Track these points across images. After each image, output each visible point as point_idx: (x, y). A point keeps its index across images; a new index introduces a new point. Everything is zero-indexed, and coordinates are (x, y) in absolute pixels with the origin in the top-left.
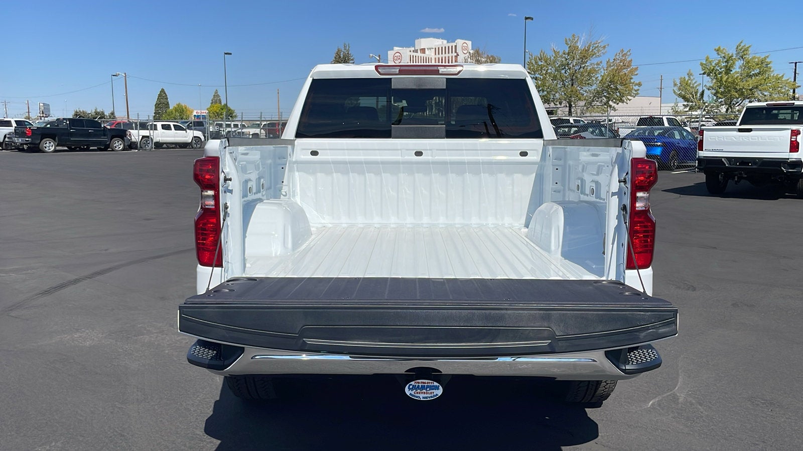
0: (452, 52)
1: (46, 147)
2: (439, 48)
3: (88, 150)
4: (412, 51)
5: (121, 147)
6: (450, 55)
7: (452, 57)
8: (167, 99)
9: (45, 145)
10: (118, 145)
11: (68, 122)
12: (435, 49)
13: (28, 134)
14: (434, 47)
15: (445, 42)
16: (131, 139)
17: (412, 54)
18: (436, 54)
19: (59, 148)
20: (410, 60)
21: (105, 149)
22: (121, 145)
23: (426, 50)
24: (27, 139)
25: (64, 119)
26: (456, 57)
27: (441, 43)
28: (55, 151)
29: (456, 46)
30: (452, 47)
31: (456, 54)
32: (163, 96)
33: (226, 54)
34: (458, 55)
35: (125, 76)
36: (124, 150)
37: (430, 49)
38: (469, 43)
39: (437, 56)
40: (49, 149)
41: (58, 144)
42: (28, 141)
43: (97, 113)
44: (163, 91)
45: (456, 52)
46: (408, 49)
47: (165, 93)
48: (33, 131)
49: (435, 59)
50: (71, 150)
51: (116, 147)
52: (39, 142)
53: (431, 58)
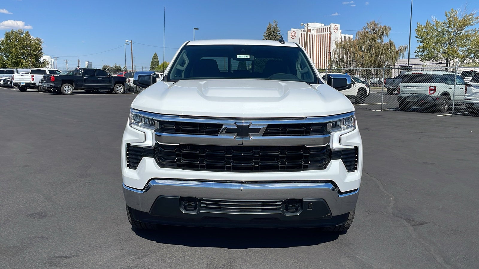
0: (327, 32)
1: (65, 91)
2: (319, 29)
3: (98, 92)
4: (302, 31)
5: (122, 91)
6: (326, 33)
7: (327, 34)
8: (158, 59)
9: (64, 89)
10: (120, 89)
11: (83, 71)
12: (317, 29)
13: (52, 80)
14: (316, 28)
15: (323, 25)
16: (130, 85)
17: (303, 32)
18: (317, 33)
19: (74, 91)
20: (301, 37)
21: (111, 92)
22: (122, 89)
23: (311, 30)
24: (51, 84)
25: (80, 69)
26: (330, 34)
27: (321, 26)
28: (73, 93)
29: (330, 28)
30: (328, 28)
31: (330, 33)
32: (155, 57)
33: (195, 29)
34: (331, 33)
35: (131, 43)
36: (123, 93)
37: (314, 29)
38: (338, 26)
39: (318, 34)
40: (68, 92)
41: (74, 88)
42: (52, 85)
43: (116, 67)
44: (155, 54)
45: (330, 31)
46: (300, 30)
47: (157, 56)
48: (56, 78)
49: (317, 35)
50: (87, 92)
51: (118, 91)
52: (60, 86)
53: (314, 35)
